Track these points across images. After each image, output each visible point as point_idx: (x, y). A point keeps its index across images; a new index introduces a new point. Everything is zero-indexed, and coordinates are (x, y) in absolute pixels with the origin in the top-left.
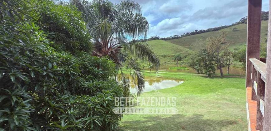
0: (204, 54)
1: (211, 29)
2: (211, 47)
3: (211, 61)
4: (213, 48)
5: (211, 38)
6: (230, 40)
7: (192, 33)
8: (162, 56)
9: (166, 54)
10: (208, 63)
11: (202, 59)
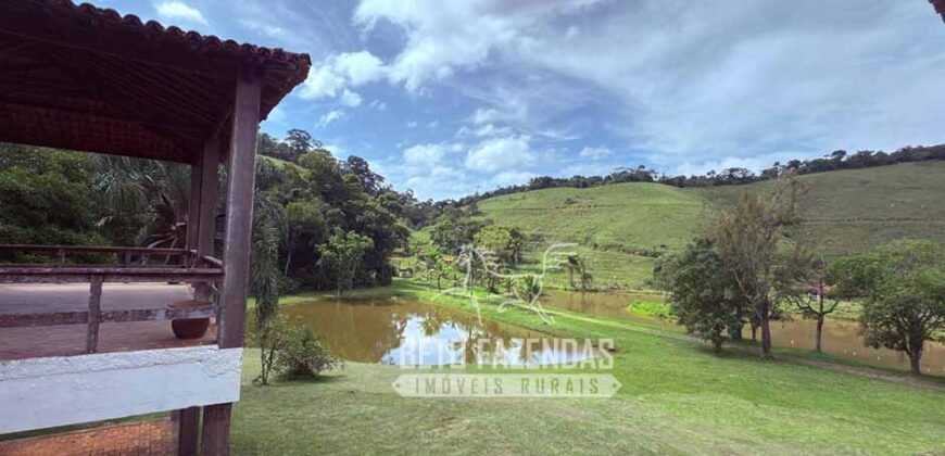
7: (817, 162)
8: (646, 254)
9: (663, 246)
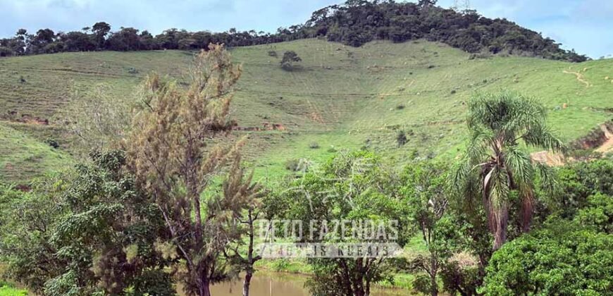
0: (109, 186)
1: (184, 35)
2: (156, 148)
3: (151, 240)
4: (166, 155)
5: (157, 85)
6: (269, 114)
7: (74, 36)
10: (131, 252)
11: (95, 222)
